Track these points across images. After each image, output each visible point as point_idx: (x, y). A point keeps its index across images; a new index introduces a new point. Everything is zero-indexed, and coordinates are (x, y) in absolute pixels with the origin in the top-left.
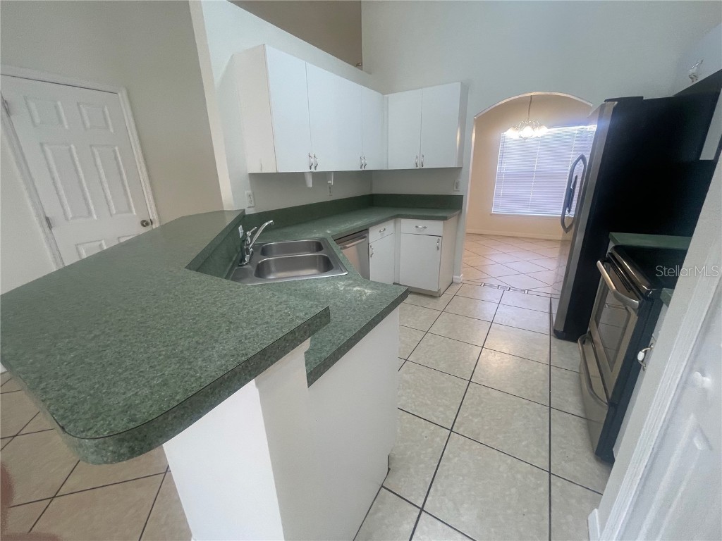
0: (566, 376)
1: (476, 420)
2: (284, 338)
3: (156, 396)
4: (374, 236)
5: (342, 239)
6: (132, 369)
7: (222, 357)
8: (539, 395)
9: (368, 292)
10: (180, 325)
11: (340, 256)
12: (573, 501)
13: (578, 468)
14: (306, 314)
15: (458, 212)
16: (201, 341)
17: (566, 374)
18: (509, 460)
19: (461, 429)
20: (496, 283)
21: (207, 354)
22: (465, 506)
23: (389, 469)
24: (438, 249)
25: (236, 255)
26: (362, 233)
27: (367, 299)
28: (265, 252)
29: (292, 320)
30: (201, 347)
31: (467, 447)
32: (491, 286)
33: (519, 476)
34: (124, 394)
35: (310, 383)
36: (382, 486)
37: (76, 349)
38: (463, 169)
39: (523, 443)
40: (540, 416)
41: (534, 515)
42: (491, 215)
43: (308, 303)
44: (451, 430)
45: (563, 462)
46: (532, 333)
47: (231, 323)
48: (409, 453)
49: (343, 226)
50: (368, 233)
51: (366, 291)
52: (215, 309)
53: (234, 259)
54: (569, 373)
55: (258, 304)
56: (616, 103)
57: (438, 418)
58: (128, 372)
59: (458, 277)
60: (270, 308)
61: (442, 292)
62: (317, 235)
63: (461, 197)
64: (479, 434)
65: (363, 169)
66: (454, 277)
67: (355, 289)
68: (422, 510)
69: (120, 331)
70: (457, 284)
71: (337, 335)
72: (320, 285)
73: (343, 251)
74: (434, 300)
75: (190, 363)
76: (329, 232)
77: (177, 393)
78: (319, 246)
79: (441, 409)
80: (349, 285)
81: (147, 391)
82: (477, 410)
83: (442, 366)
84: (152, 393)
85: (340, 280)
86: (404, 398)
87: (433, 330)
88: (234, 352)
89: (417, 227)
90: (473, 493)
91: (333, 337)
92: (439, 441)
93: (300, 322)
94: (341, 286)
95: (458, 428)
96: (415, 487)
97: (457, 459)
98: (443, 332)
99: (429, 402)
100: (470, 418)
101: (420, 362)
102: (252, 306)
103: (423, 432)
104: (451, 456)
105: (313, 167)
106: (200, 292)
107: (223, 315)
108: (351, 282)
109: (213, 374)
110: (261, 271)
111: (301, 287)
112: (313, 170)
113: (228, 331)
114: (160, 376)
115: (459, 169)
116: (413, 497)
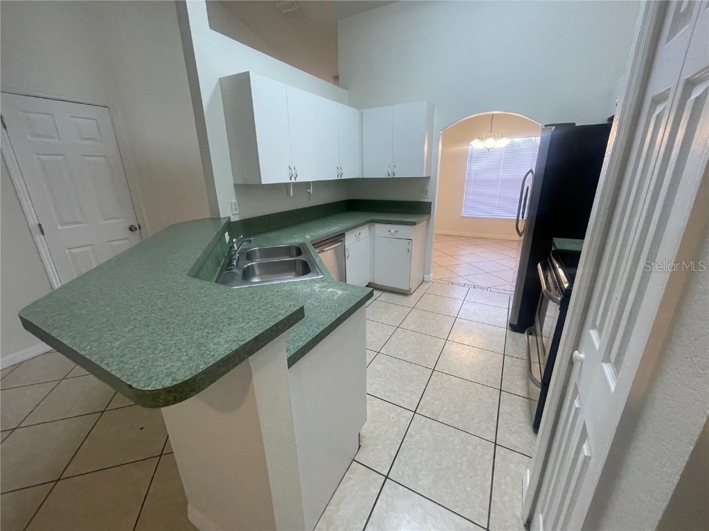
0: (518, 364)
1: (437, 403)
2: (271, 329)
3: (187, 366)
4: (350, 239)
5: (320, 244)
6: (165, 351)
7: (226, 342)
8: (493, 380)
9: (340, 292)
10: (192, 321)
11: (317, 260)
12: (512, 466)
13: (519, 439)
14: (286, 311)
15: (427, 217)
16: (211, 331)
17: (517, 362)
18: (463, 435)
19: (424, 411)
20: (462, 281)
21: (216, 340)
22: (423, 472)
23: (360, 446)
24: (409, 250)
25: (224, 260)
26: (339, 237)
27: (338, 299)
28: (249, 257)
29: (276, 316)
30: (210, 336)
31: (428, 426)
32: (459, 284)
33: (470, 447)
34: (164, 365)
35: (290, 366)
36: (354, 460)
37: (120, 339)
38: (431, 179)
39: (476, 421)
40: (491, 398)
41: (480, 478)
42: (461, 217)
43: (288, 303)
44: (415, 412)
45: (507, 435)
46: (490, 327)
47: (231, 318)
48: (377, 432)
49: (321, 231)
50: (344, 237)
51: (338, 292)
52: (217, 309)
53: (222, 263)
54: (519, 361)
55: (250, 304)
56: (554, 127)
57: (404, 402)
58: (163, 353)
59: (427, 276)
60: (259, 308)
61: (413, 291)
62: (297, 240)
63: (430, 203)
64: (439, 414)
65: (339, 178)
66: (425, 276)
67: (329, 290)
68: (387, 477)
69: (148, 325)
70: (428, 282)
71: (312, 328)
72: (299, 287)
73: (319, 255)
74: (405, 298)
75: (206, 346)
76: (308, 237)
77: (200, 365)
78: (299, 251)
79: (407, 394)
80: (324, 287)
81: (179, 364)
82: (438, 395)
83: (410, 357)
84: (183, 365)
85: (316, 282)
86: (375, 385)
87: (403, 325)
88: (236, 339)
89: (389, 231)
90: (430, 462)
91: (308, 330)
92: (404, 422)
93: (281, 318)
94: (317, 287)
95: (421, 409)
96: (381, 459)
97: (419, 435)
98: (412, 327)
99: (397, 389)
100: (432, 401)
101: (391, 354)
102: (245, 306)
103: (390, 414)
104: (413, 433)
105: (293, 178)
106: (203, 295)
107: (224, 313)
108: (325, 284)
109: (223, 353)
110: (247, 275)
111: (283, 289)
112: (293, 180)
113: (229, 324)
114: (186, 355)
115: (428, 178)
116: (379, 468)
